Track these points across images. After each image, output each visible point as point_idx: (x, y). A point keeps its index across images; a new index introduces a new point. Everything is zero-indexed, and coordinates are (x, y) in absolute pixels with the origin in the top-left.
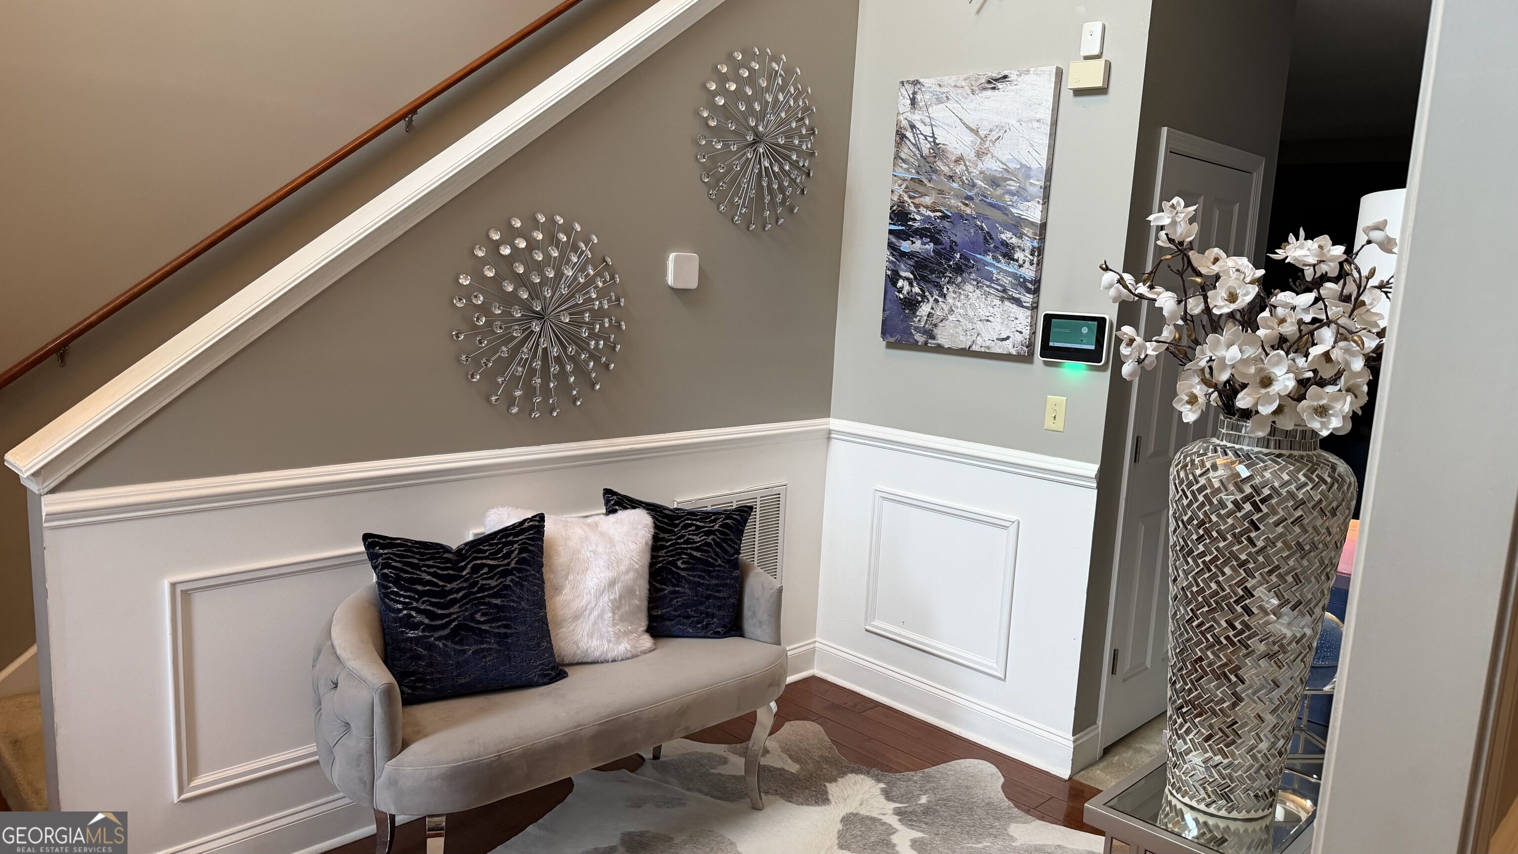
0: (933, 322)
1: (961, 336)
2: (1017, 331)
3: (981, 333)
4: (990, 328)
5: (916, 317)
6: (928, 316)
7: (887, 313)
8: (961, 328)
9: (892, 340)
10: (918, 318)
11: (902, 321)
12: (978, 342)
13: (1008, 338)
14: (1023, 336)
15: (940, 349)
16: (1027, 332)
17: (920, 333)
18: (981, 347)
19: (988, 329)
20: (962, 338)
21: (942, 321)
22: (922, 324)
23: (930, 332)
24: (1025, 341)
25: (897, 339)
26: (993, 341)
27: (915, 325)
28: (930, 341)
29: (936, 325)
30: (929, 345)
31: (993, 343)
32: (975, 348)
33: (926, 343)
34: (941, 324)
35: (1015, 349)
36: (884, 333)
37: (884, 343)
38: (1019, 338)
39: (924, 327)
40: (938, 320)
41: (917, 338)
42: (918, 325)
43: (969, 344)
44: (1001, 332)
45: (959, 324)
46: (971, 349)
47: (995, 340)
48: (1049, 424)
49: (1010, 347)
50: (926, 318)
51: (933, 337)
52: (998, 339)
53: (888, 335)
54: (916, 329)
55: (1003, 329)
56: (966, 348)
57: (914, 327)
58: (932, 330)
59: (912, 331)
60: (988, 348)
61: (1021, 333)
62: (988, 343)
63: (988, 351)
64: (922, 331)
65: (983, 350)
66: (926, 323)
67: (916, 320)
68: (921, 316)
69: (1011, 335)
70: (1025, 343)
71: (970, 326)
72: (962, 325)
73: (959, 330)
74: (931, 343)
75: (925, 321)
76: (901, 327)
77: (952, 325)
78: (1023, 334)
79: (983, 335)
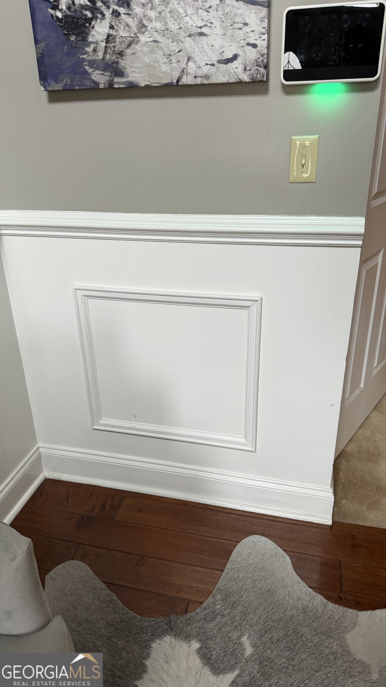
0: (116, 49)
1: (162, 65)
2: (248, 44)
3: (192, 55)
4: (205, 46)
5: (88, 45)
6: (107, 40)
7: (42, 45)
8: (161, 53)
9: (58, 87)
10: (92, 46)
11: (68, 54)
12: (190, 71)
13: (235, 57)
14: (259, 52)
16: (262, 44)
17: (98, 70)
18: (195, 77)
19: (202, 47)
20: (165, 68)
21: (129, 45)
22: (100, 55)
23: (114, 65)
24: (261, 59)
25: (66, 84)
26: (213, 65)
27: (89, 58)
28: (116, 80)
29: (121, 54)
30: (116, 86)
31: (213, 70)
32: (187, 80)
33: (111, 85)
34: (129, 51)
35: (248, 73)
36: (43, 78)
37: (44, 95)
38: (252, 54)
39: (103, 59)
40: (124, 45)
41: (95, 79)
42: (94, 58)
43: (176, 75)
44: (223, 49)
45: (158, 47)
46: (180, 83)
47: (216, 63)
48: (295, 173)
49: (240, 70)
50: (103, 44)
51: (120, 73)
52: (219, 62)
53: (50, 80)
54: (93, 64)
55: (226, 44)
56: (172, 82)
57: (89, 61)
58: (117, 63)
59: (87, 68)
60: (207, 77)
61: (254, 46)
62: (206, 70)
63: (206, 82)
64: (102, 66)
65: (199, 81)
66: (105, 53)
67: (89, 49)
68: (97, 43)
69: (240, 52)
70: (263, 61)
71: (175, 47)
72: (161, 48)
73: (159, 55)
74: (119, 83)
75: (103, 48)
76: (68, 64)
77: (146, 49)
78: (259, 48)
79: (197, 59)
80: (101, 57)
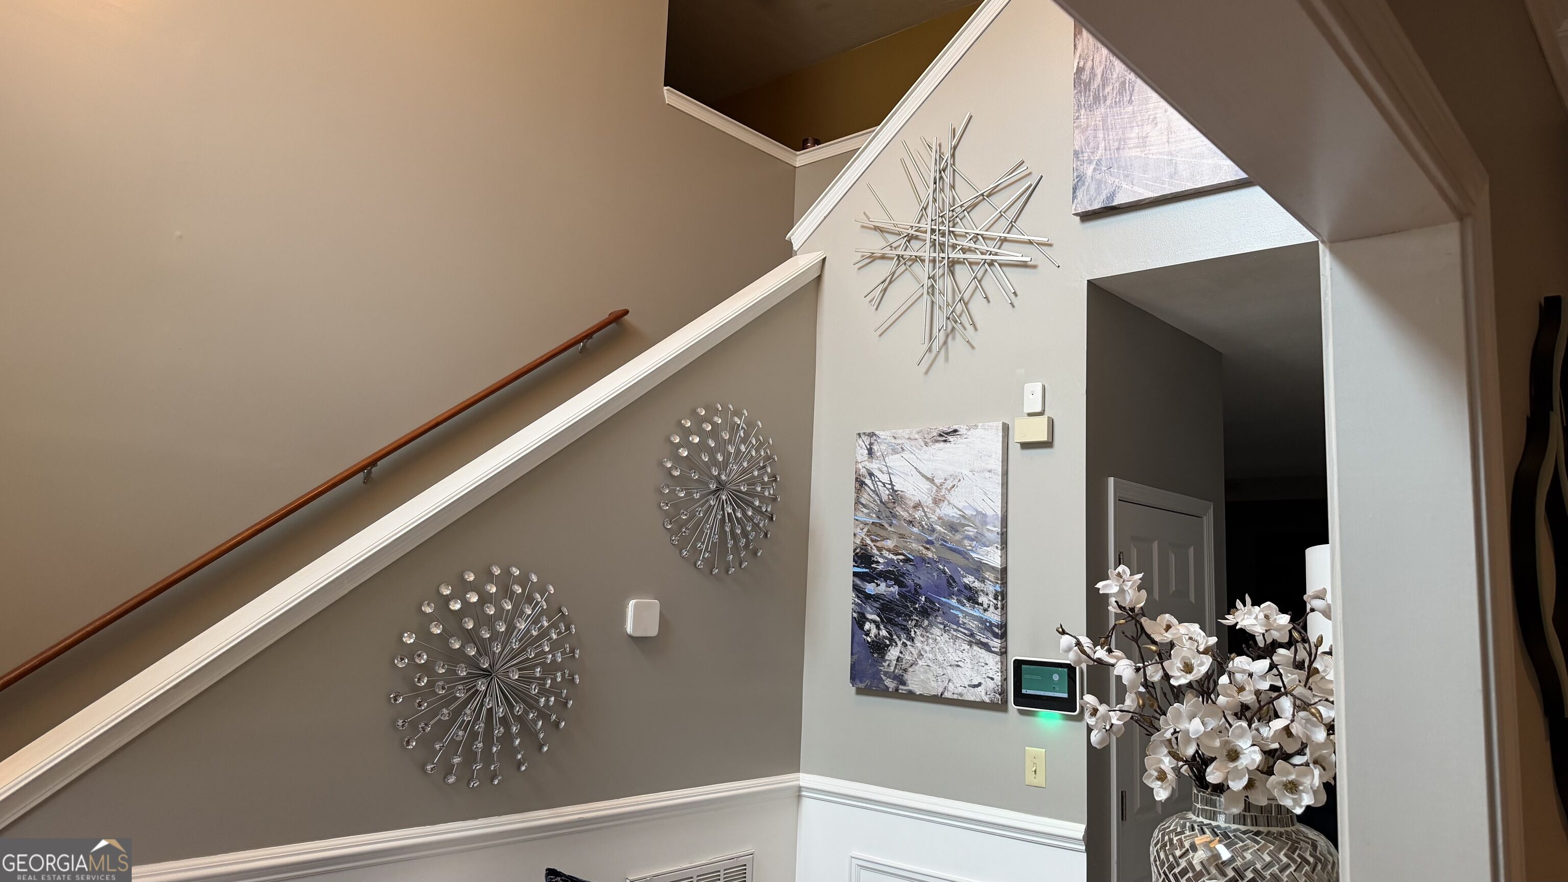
0: (902, 667)
1: (932, 682)
2: (988, 677)
3: (952, 678)
4: (960, 674)
5: (885, 661)
6: (897, 661)
7: (855, 657)
8: (931, 674)
9: (862, 686)
10: (888, 662)
11: (871, 665)
12: (950, 689)
13: (980, 684)
14: (995, 683)
15: (911, 696)
16: (998, 678)
17: (890, 678)
18: (953, 694)
19: (958, 674)
20: (933, 684)
21: (912, 665)
22: (892, 669)
23: (900, 677)
24: (997, 688)
25: (867, 685)
26: (965, 687)
27: (885, 670)
28: (901, 687)
29: (905, 670)
30: (900, 691)
31: (965, 691)
32: (947, 695)
33: (897, 690)
34: (911, 669)
35: (988, 696)
36: (853, 678)
37: (854, 689)
38: (991, 685)
39: (894, 672)
40: (908, 665)
41: (887, 684)
42: (888, 670)
43: (941, 690)
44: (972, 678)
45: (929, 669)
46: (943, 696)
47: (967, 686)
48: (1030, 779)
49: (983, 693)
50: (895, 662)
51: (904, 683)
52: (969, 686)
53: (857, 681)
54: (886, 674)
55: (974, 675)
56: (938, 695)
57: (884, 672)
58: (902, 676)
59: (882, 676)
60: (961, 695)
61: (992, 679)
62: (960, 690)
63: (960, 698)
64: (892, 677)
65: (955, 697)
66: (895, 668)
67: (885, 664)
68: (890, 661)
69: (982, 681)
70: (998, 690)
71: (941, 672)
72: (932, 671)
73: (930, 675)
74: (902, 690)
75: (894, 665)
76: (870, 672)
77: (922, 670)
78: (995, 681)
79: (954, 681)
80: (892, 670)
